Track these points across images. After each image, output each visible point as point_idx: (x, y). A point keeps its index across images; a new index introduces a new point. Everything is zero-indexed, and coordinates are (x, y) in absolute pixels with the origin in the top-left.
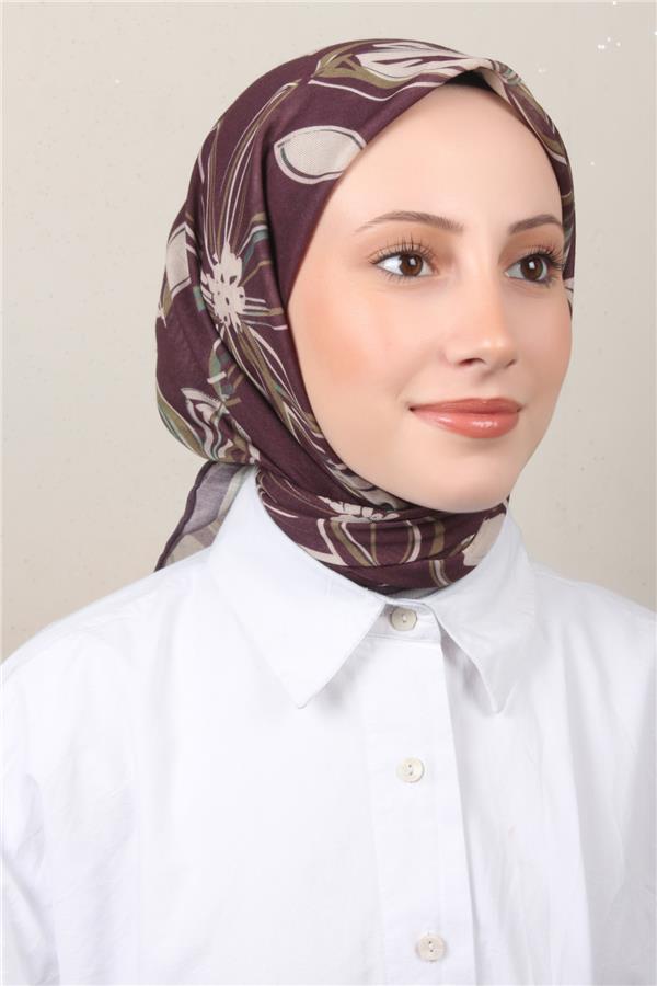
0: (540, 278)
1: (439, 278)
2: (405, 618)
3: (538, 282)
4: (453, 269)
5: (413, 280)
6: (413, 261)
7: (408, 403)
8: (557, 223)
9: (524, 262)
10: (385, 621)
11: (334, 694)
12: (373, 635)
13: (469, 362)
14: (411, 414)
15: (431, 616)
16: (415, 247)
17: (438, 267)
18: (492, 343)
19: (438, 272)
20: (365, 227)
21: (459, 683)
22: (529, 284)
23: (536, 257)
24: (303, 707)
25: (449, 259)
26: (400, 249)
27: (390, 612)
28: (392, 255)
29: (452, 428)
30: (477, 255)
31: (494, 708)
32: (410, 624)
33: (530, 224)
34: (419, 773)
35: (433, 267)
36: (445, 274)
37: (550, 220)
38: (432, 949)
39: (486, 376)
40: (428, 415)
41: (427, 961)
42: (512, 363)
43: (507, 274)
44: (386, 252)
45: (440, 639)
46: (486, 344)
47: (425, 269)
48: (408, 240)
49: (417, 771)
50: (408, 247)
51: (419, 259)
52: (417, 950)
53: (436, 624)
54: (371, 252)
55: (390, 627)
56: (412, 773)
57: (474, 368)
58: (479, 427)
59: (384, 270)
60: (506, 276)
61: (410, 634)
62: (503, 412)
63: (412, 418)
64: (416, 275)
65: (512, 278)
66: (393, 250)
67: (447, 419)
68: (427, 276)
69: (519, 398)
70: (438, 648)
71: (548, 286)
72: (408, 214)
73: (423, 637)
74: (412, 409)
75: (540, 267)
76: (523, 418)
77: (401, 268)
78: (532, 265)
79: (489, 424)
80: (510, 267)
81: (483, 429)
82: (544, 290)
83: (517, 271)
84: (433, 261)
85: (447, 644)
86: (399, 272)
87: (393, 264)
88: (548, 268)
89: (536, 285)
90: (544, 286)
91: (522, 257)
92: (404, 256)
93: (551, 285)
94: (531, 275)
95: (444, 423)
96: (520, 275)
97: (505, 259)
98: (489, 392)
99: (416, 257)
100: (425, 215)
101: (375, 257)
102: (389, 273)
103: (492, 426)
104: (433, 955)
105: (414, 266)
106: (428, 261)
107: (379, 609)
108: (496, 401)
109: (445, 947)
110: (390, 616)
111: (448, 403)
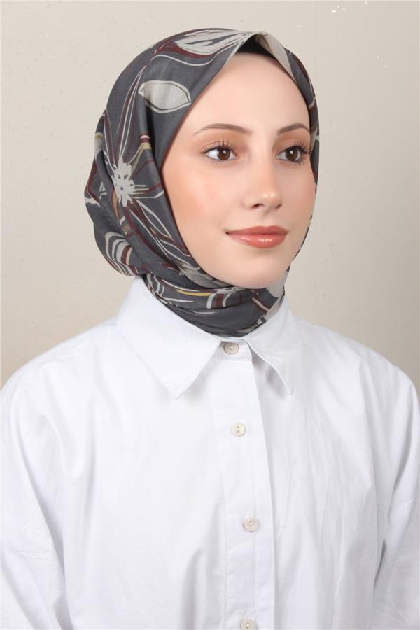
0: (296, 159)
1: (239, 160)
2: (232, 347)
3: (298, 161)
4: (246, 155)
5: (225, 162)
6: (224, 152)
7: (224, 230)
8: (306, 128)
9: (288, 151)
10: (222, 349)
11: (196, 390)
12: (216, 356)
13: (257, 206)
14: (227, 236)
15: (247, 346)
16: (225, 144)
17: (238, 154)
18: (269, 195)
19: (239, 157)
20: (197, 133)
22: (290, 163)
23: (295, 148)
24: (177, 399)
25: (245, 149)
26: (217, 146)
27: (224, 345)
28: (213, 149)
29: (249, 243)
30: (260, 146)
31: (289, 393)
32: (234, 351)
33: (290, 128)
35: (236, 155)
36: (243, 158)
37: (301, 126)
38: (251, 526)
39: (267, 212)
40: (235, 236)
41: (248, 531)
42: (279, 206)
43: (277, 157)
44: (209, 147)
45: (251, 358)
46: (265, 196)
47: (232, 156)
48: (221, 140)
49: (242, 430)
50: (221, 144)
51: (228, 150)
52: (244, 526)
53: (249, 350)
54: (201, 147)
55: (224, 353)
56: (238, 431)
57: (260, 209)
58: (262, 243)
59: (209, 157)
60: (277, 159)
61: (235, 356)
62: (277, 234)
63: (228, 238)
64: (226, 159)
65: (280, 159)
66: (213, 146)
67: (246, 238)
68: (233, 159)
69: (285, 226)
70: (251, 363)
71: (300, 164)
72: (221, 125)
73: (242, 358)
74: (227, 233)
75: (295, 153)
76: (287, 237)
77: (218, 156)
78: (292, 152)
79: (267, 240)
80: (280, 153)
81: (264, 243)
82: (298, 166)
83: (284, 155)
84: (236, 151)
85: (256, 360)
86: (218, 158)
87: (214, 154)
88: (301, 154)
89: (293, 163)
90: (298, 164)
91: (286, 148)
92: (220, 149)
93: (302, 163)
94: (291, 158)
95: (243, 240)
96: (285, 158)
97: (276, 149)
98: (268, 222)
99: (226, 150)
100: (231, 125)
101: (203, 150)
102: (212, 158)
103: (268, 242)
104: (253, 528)
105: (225, 155)
106: (233, 151)
107: (218, 343)
108: (274, 227)
109: (259, 524)
110: (224, 347)
111: (246, 229)
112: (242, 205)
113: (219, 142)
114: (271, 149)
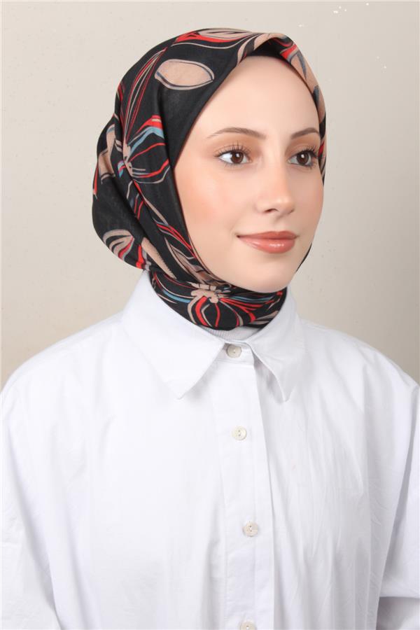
0: (307, 164)
1: (251, 164)
2: (234, 351)
3: (309, 166)
4: (260, 159)
5: (238, 166)
6: (238, 156)
7: (236, 234)
8: (317, 133)
9: (299, 155)
10: (225, 352)
11: (197, 392)
12: (218, 360)
13: (269, 211)
14: (238, 240)
15: (249, 350)
16: (240, 148)
17: (252, 158)
18: (282, 201)
19: (252, 161)
20: (212, 136)
21: (264, 385)
22: (301, 167)
23: (305, 152)
24: (179, 399)
25: (258, 153)
26: (231, 149)
27: (228, 347)
28: (227, 152)
29: (260, 248)
30: (273, 152)
31: (284, 399)
32: (237, 354)
33: (303, 133)
34: (244, 435)
35: (249, 158)
36: (256, 162)
37: (312, 130)
38: (251, 530)
39: (279, 218)
40: (247, 240)
41: (248, 536)
42: (292, 211)
43: (289, 161)
44: (223, 151)
45: (253, 362)
46: (279, 201)
47: (245, 160)
48: (236, 144)
49: (243, 434)
50: (236, 147)
51: (241, 154)
52: (243, 531)
53: (252, 354)
54: (215, 150)
55: (228, 357)
56: (239, 435)
57: (272, 214)
58: (273, 248)
59: (222, 160)
60: (288, 163)
61: (237, 359)
62: (287, 238)
63: (238, 241)
64: (239, 163)
65: (292, 163)
66: (227, 149)
67: (257, 242)
68: (246, 163)
69: (295, 230)
70: (252, 366)
71: (311, 168)
72: (236, 129)
73: (244, 361)
74: (239, 237)
75: (307, 157)
76: (297, 242)
77: (232, 159)
78: (303, 156)
79: (279, 245)
80: (291, 157)
81: (276, 248)
82: (310, 170)
83: (295, 160)
84: (249, 155)
85: (257, 363)
86: (230, 161)
87: (228, 157)
88: (312, 158)
89: (304, 167)
90: (309, 168)
91: (297, 152)
92: (233, 152)
93: (313, 167)
94: (302, 162)
95: (255, 244)
96: (297, 162)
97: (289, 153)
98: (280, 227)
99: (239, 153)
100: (245, 129)
101: (217, 153)
102: (225, 162)
103: (281, 247)
104: (252, 533)
105: (239, 158)
106: (247, 155)
107: (221, 345)
108: (284, 232)
109: (258, 529)
110: (227, 350)
111: (258, 234)
112: (255, 209)
113: (233, 145)
114: (284, 153)
